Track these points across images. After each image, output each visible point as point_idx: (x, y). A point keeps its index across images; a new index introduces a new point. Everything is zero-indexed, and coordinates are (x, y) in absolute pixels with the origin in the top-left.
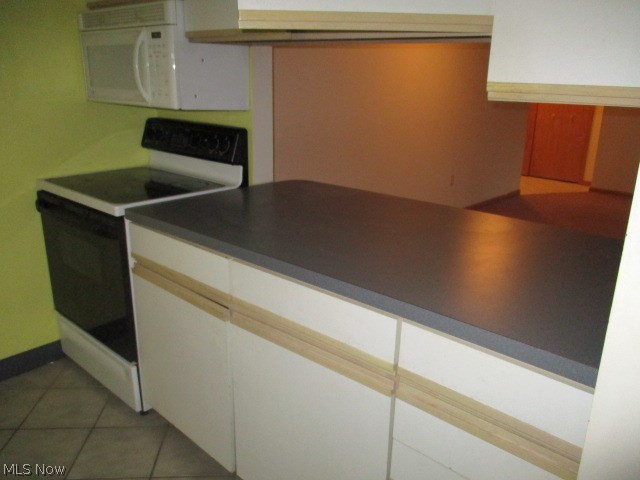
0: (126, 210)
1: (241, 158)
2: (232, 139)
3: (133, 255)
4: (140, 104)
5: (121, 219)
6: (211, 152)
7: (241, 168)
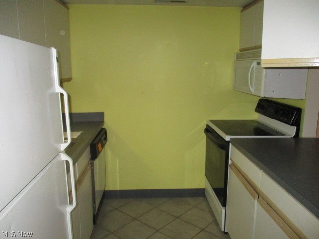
0: (231, 139)
1: (297, 124)
2: (292, 113)
3: (231, 159)
4: (248, 92)
5: (228, 142)
6: (282, 118)
7: (295, 128)
